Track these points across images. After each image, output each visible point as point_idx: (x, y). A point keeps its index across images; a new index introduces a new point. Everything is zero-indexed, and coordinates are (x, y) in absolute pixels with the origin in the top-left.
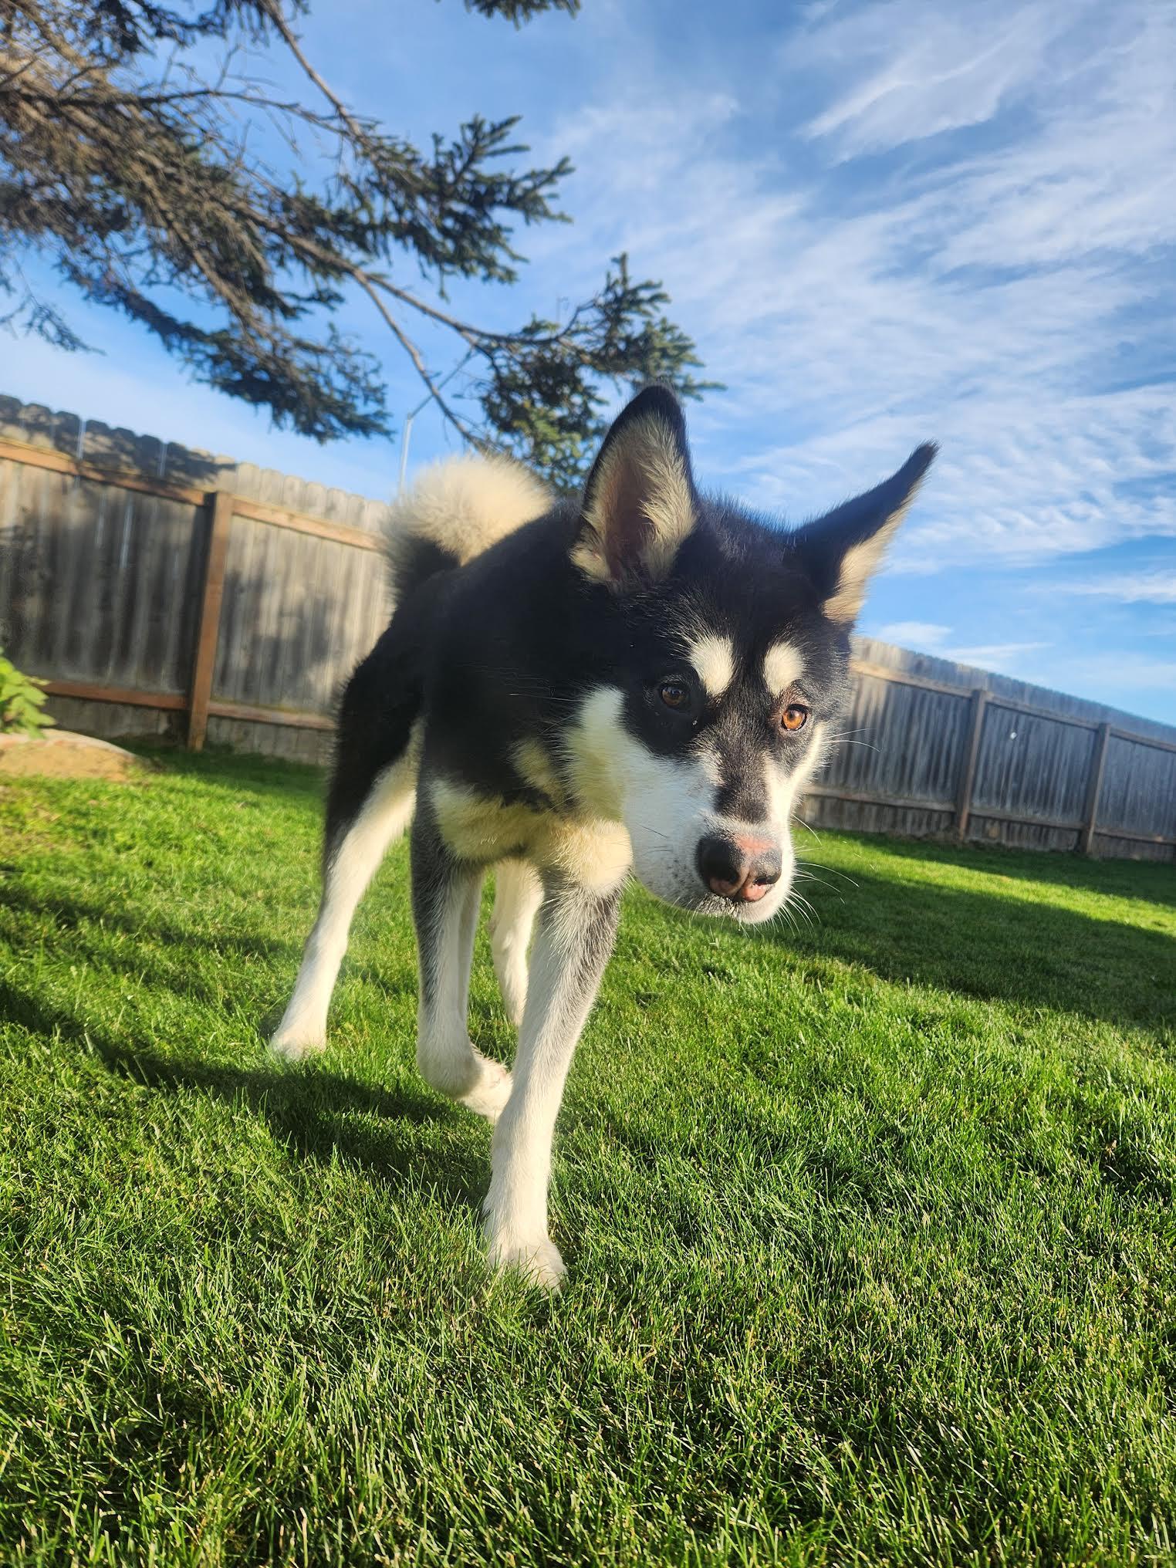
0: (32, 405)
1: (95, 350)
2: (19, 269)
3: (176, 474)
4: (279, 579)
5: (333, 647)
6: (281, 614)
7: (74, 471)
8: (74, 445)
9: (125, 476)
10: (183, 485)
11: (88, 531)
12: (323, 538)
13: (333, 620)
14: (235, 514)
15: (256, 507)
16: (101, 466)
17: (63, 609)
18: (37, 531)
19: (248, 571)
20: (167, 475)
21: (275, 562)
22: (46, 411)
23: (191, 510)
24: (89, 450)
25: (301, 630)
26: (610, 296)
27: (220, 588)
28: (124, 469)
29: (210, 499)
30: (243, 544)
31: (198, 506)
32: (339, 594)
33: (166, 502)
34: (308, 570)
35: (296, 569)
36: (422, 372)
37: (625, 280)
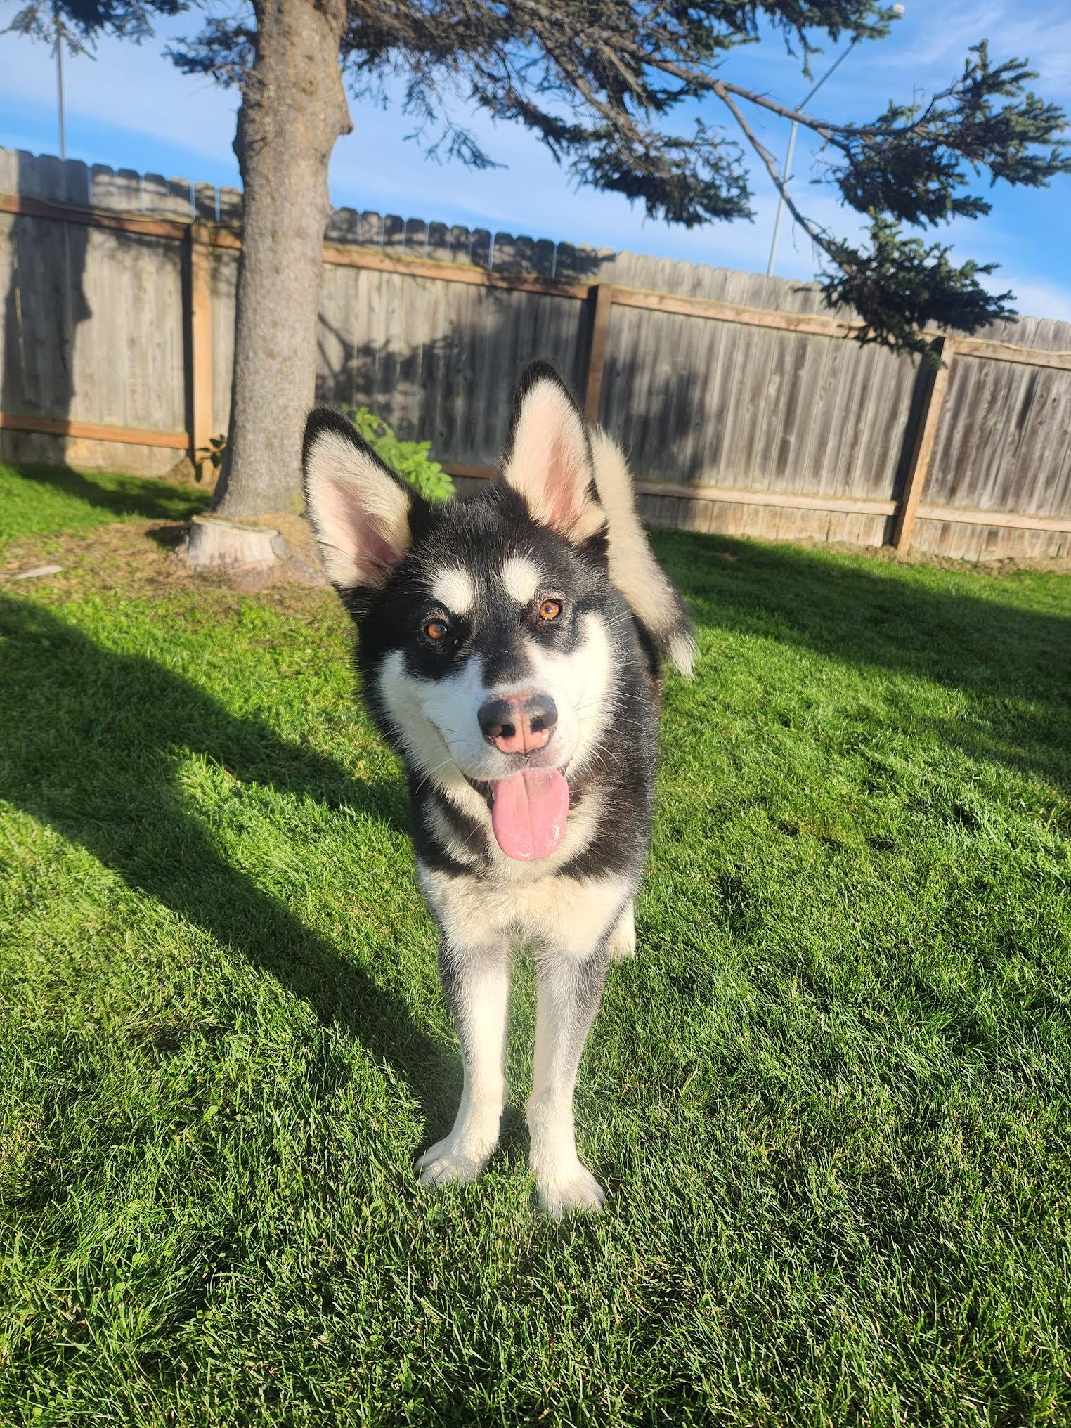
0: (455, 227)
1: (500, 165)
2: (440, 100)
3: (565, 272)
4: (649, 359)
5: (695, 419)
6: (650, 393)
7: (487, 283)
8: (486, 257)
9: (525, 281)
10: (572, 282)
11: (498, 333)
12: (689, 316)
13: (696, 394)
14: (613, 303)
15: (631, 294)
16: (506, 274)
17: (481, 406)
18: (461, 338)
19: (623, 355)
20: (559, 274)
21: (647, 345)
22: (466, 231)
23: (578, 304)
24: (498, 261)
25: (666, 405)
26: (969, 82)
27: (600, 375)
28: (525, 275)
29: (593, 291)
30: (620, 331)
31: (583, 300)
32: (701, 368)
33: (558, 300)
34: (675, 346)
35: (665, 347)
36: (775, 179)
37: (985, 66)
